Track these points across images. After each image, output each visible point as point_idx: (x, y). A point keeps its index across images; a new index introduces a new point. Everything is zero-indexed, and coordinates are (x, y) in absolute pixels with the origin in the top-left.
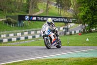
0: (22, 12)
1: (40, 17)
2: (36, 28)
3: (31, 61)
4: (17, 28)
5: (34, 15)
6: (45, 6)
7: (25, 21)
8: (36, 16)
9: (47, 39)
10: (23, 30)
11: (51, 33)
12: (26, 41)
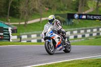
0: (71, 10)
1: (90, 15)
2: (86, 27)
3: (81, 60)
4: (66, 27)
5: (84, 13)
6: (96, 4)
7: (74, 20)
8: (86, 15)
9: (49, 43)
10: (73, 29)
11: (54, 34)
12: (75, 40)
